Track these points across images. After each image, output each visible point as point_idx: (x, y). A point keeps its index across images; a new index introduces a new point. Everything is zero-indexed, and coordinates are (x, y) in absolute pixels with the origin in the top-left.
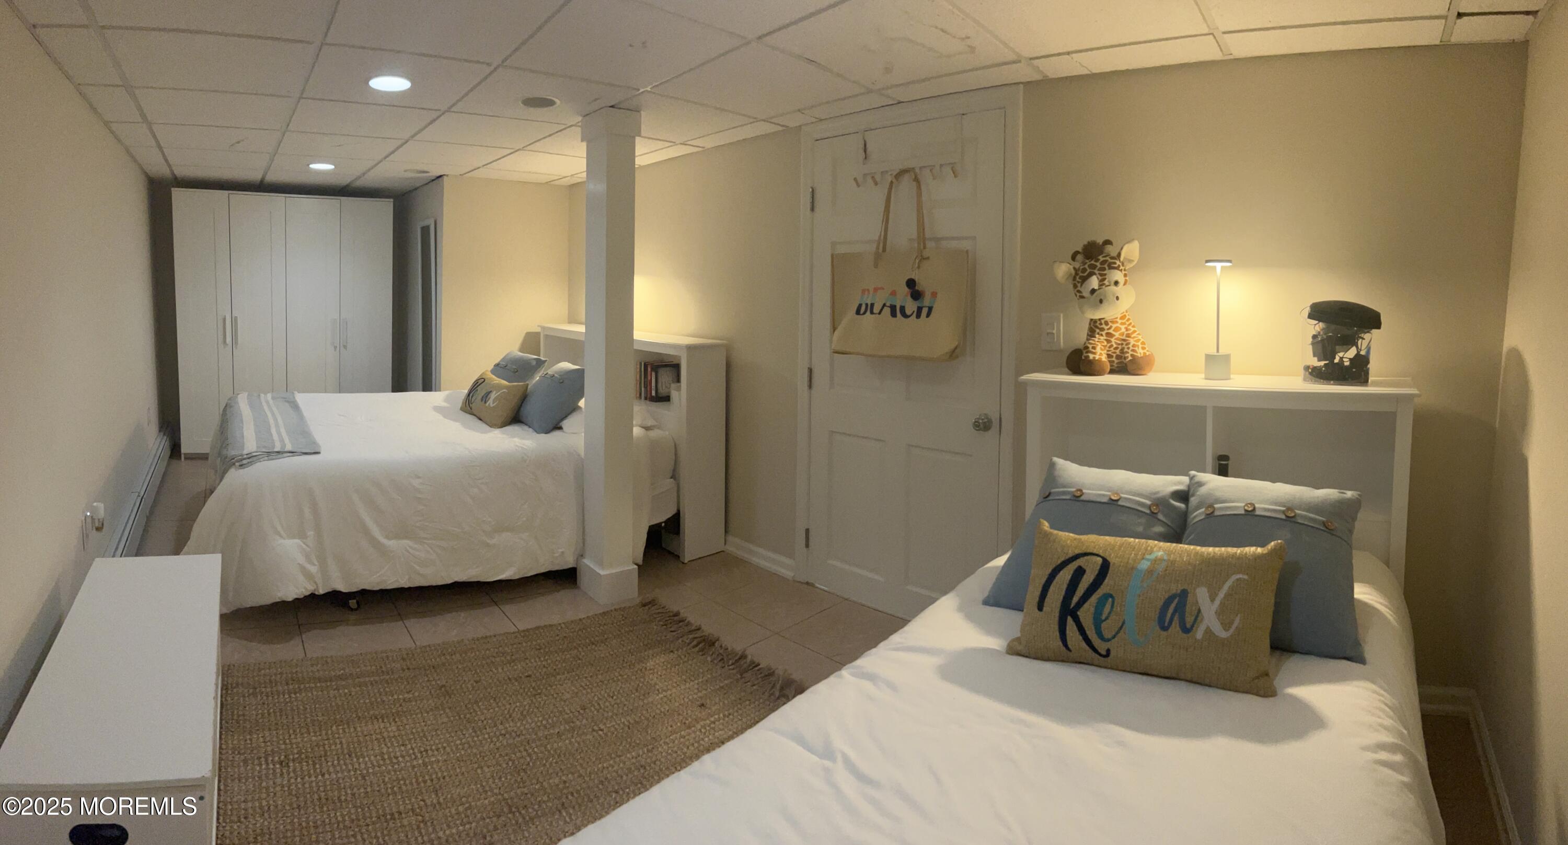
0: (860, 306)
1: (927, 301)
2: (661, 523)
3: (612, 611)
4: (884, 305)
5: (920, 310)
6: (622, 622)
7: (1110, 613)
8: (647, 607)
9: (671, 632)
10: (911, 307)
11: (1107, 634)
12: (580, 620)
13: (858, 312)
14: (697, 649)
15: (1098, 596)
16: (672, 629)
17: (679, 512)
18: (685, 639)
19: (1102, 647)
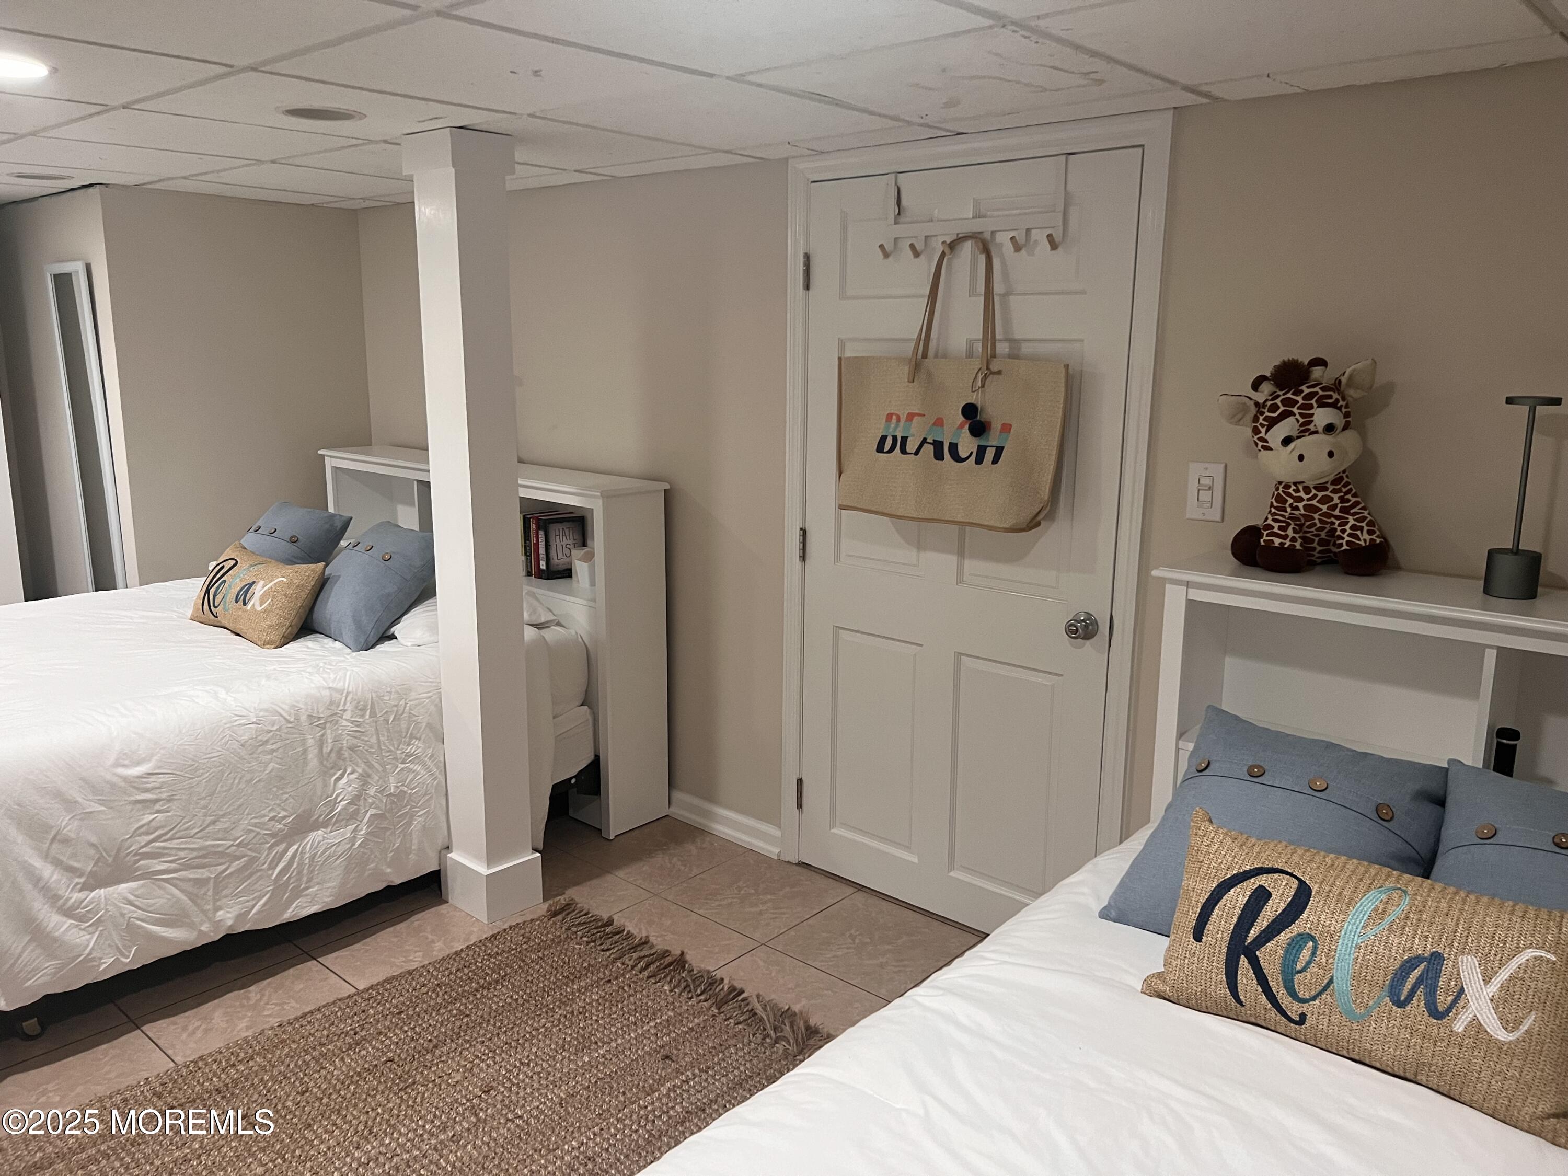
0: (883, 439)
1: (993, 439)
2: (571, 779)
3: (505, 930)
4: (924, 441)
5: (981, 451)
6: (524, 946)
7: (1308, 963)
8: (560, 917)
9: (603, 950)
10: (968, 444)
11: (1303, 993)
12: (457, 953)
13: (880, 449)
14: (646, 973)
15: (1289, 935)
16: (604, 947)
17: (597, 758)
18: (626, 959)
19: (1294, 1009)
